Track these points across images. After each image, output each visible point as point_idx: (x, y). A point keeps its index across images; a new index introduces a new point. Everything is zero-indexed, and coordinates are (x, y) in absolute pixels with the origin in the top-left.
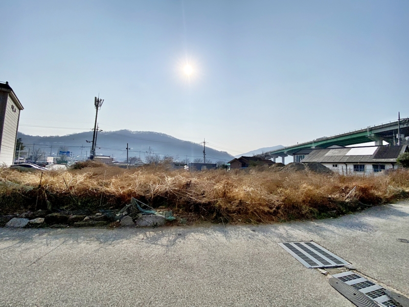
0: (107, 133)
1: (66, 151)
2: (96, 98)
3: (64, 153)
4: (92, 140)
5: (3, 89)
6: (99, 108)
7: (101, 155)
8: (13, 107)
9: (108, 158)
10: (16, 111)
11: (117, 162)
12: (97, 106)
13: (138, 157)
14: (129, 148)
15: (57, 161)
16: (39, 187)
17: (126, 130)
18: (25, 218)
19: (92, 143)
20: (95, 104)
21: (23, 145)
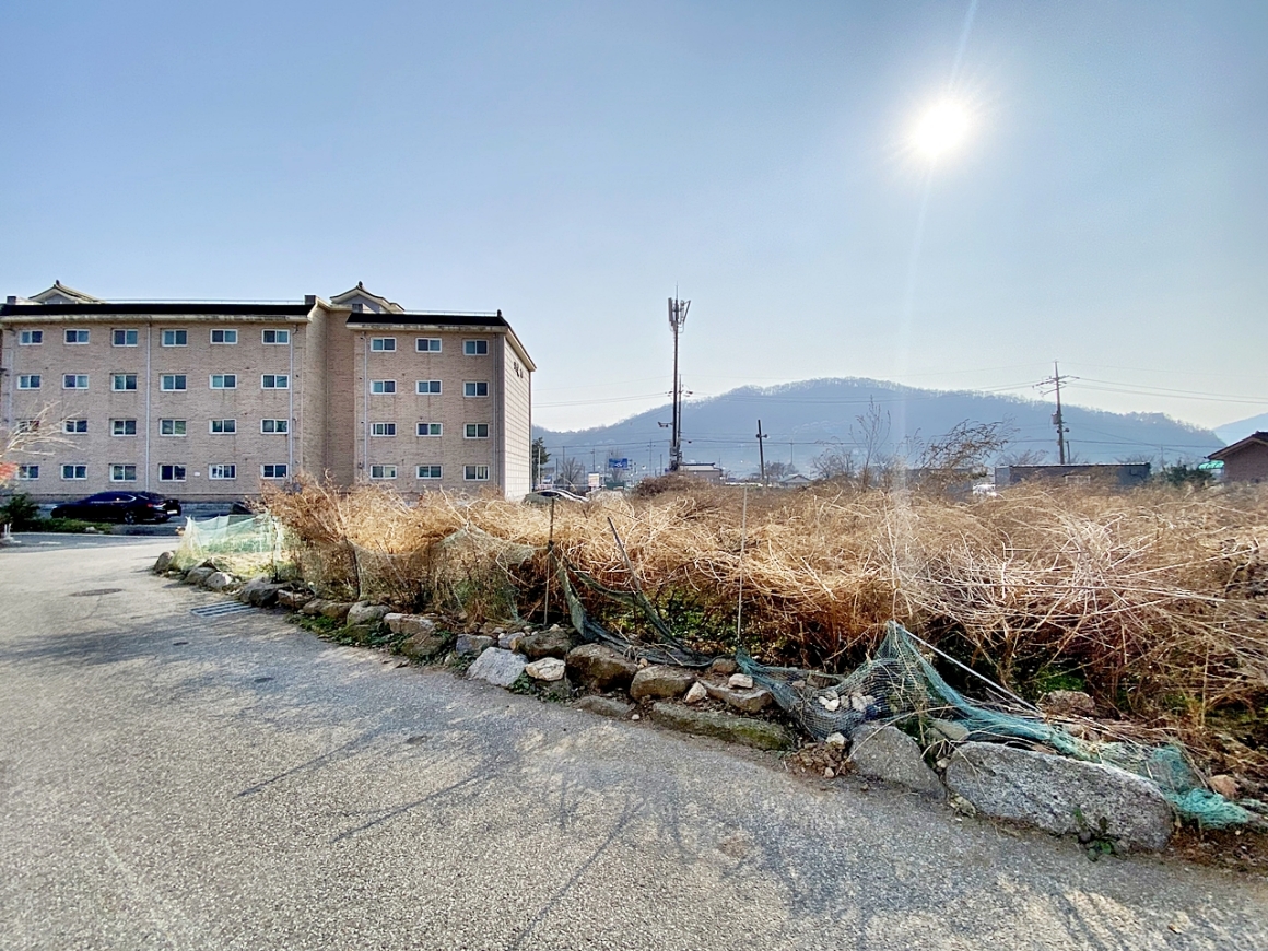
0: (702, 403)
1: (621, 458)
2: (670, 300)
3: (616, 462)
4: (672, 420)
5: (495, 329)
6: (680, 330)
7: (693, 462)
8: (516, 369)
9: (710, 468)
10: (524, 375)
11: (733, 480)
12: (674, 323)
13: (786, 462)
14: (763, 434)
15: (606, 483)
16: (550, 549)
17: (746, 387)
18: (516, 652)
19: (671, 427)
20: (671, 319)
21: (547, 452)
